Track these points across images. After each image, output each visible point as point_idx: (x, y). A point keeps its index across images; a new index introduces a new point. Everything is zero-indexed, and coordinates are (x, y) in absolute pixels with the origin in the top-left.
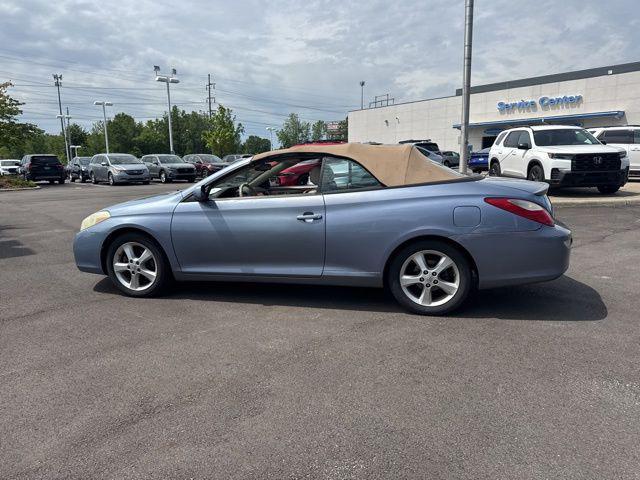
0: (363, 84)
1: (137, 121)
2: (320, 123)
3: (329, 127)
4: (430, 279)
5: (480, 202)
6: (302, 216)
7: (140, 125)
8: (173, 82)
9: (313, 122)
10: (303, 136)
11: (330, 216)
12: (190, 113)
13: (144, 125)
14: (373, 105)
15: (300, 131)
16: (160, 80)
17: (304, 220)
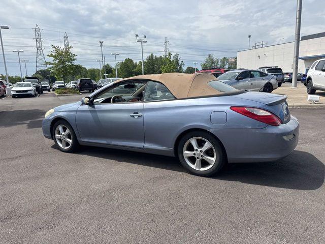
0: (250, 36)
1: (135, 62)
2: (225, 58)
3: (230, 61)
4: (199, 154)
5: (227, 109)
6: (133, 114)
7: (136, 64)
8: (144, 42)
9: (221, 58)
10: (215, 66)
12: (159, 57)
13: (138, 63)
14: (254, 48)
15: (213, 63)
16: (138, 41)
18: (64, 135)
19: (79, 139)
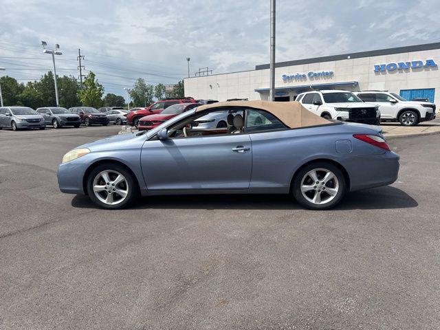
0: (189, 60)
1: (19, 82)
2: (160, 85)
3: (167, 89)
4: (320, 187)
5: (351, 137)
6: (235, 149)
7: (22, 85)
8: (57, 54)
9: (155, 85)
10: (148, 94)
11: (255, 148)
12: (62, 77)
13: (25, 85)
14: (198, 75)
15: (146, 90)
16: (47, 52)
17: (237, 151)
18: (113, 185)
19: (142, 187)
